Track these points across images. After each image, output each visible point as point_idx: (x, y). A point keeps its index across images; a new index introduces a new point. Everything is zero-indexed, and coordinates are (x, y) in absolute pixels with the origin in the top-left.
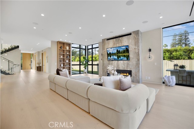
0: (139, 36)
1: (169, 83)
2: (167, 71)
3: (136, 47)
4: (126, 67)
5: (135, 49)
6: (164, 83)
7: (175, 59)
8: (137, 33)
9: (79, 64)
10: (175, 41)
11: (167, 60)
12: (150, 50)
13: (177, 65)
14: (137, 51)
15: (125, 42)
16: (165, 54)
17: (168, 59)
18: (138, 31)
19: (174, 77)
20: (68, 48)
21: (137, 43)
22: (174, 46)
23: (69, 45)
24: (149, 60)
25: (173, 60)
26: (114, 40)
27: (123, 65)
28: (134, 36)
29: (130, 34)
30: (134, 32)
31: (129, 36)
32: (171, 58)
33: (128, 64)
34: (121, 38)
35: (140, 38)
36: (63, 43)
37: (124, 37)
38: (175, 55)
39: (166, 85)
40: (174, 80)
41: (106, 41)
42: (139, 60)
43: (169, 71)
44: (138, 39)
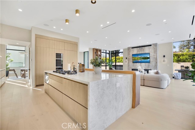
0: (157, 47)
1: (177, 77)
2: (175, 70)
3: (155, 54)
4: (147, 67)
5: (154, 55)
6: (173, 78)
7: (182, 62)
8: (156, 45)
9: (105, 65)
10: (183, 43)
11: (175, 63)
12: (164, 56)
13: (183, 67)
14: (155, 57)
15: (147, 50)
16: (174, 58)
17: (176, 61)
18: (156, 44)
19: (180, 74)
20: (99, 53)
21: (155, 51)
22: (182, 48)
23: (100, 51)
24: (164, 63)
25: (180, 63)
26: (138, 48)
27: (145, 66)
28: (154, 47)
29: (151, 45)
30: (153, 44)
31: (150, 46)
32: (179, 61)
33: (149, 65)
34: (143, 48)
35: (158, 48)
36: (97, 50)
37: (146, 47)
38: (182, 59)
39: (175, 79)
40: (180, 75)
41: (131, 49)
42: (157, 63)
43: (177, 70)
44: (156, 49)
